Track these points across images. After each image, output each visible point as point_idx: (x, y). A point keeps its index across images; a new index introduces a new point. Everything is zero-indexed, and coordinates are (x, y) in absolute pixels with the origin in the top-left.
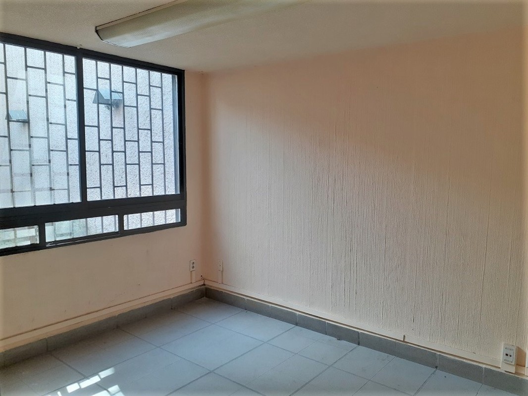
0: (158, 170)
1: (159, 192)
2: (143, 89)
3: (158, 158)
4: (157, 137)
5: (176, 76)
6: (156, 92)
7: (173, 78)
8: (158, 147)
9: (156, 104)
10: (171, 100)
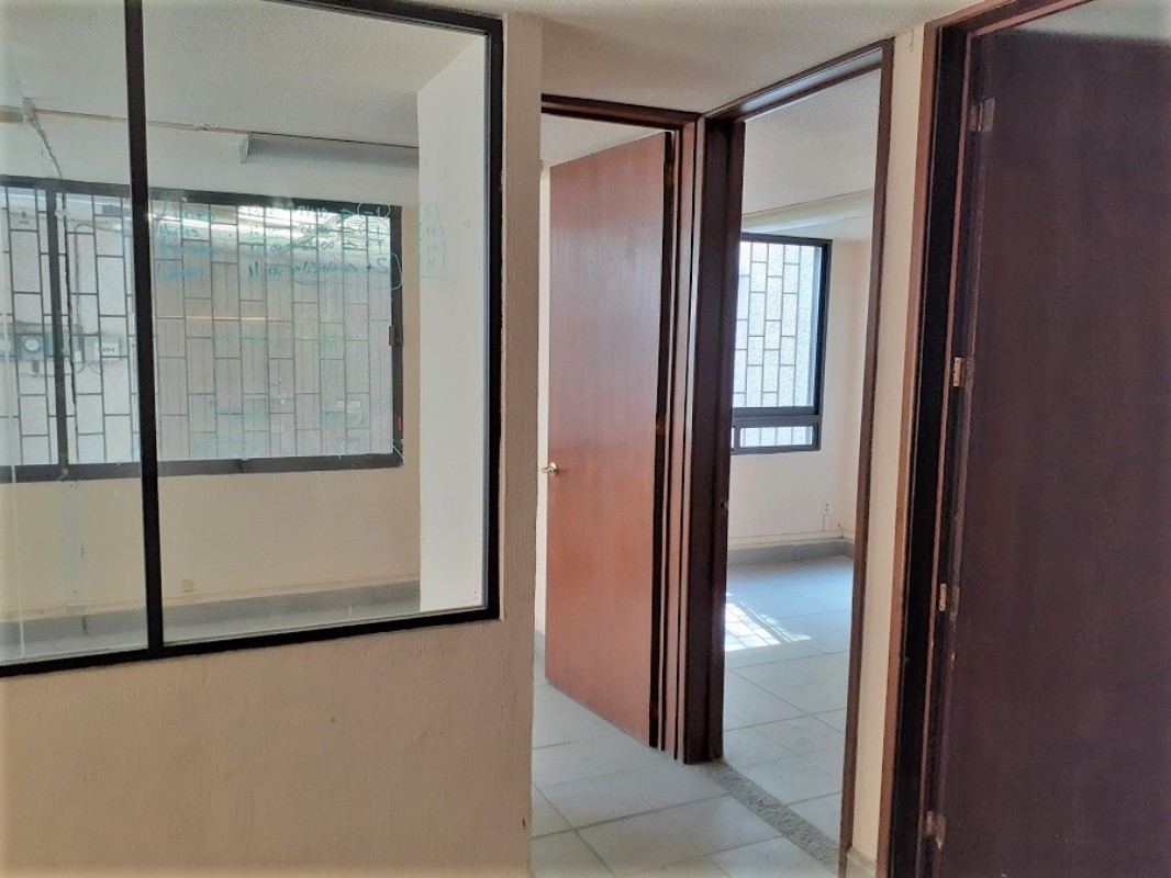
0: (787, 372)
1: (786, 402)
2: (776, 269)
3: (787, 357)
4: (789, 330)
5: (820, 249)
6: (792, 271)
7: (816, 251)
8: (788, 343)
9: (790, 287)
10: (811, 276)
